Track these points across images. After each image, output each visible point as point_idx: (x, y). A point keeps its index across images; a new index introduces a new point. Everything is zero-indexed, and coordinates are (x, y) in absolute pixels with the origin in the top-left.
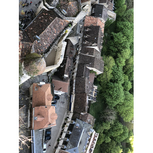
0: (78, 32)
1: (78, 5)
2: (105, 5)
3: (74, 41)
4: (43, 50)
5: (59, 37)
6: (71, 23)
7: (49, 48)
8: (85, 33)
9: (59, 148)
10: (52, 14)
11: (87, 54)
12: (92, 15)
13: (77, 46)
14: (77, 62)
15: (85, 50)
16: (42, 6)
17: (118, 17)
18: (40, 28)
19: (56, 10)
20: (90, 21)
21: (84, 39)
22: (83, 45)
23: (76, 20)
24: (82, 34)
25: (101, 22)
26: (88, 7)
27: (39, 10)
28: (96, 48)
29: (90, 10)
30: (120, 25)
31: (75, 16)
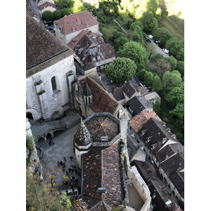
0: (136, 144)
1: (112, 119)
2: (137, 94)
3: (140, 157)
4: (119, 197)
5: (122, 168)
6: (121, 143)
7: (123, 189)
8: (144, 139)
10: (95, 151)
11: (168, 158)
12: (133, 115)
13: (148, 159)
14: (165, 176)
15: (161, 156)
16: (79, 153)
17: (159, 93)
18: (96, 177)
19: (95, 144)
20: (138, 122)
21: (149, 146)
22: (154, 152)
23: (123, 135)
24: (142, 143)
25: (149, 113)
26: (122, 111)
27: (79, 159)
28: (170, 142)
29: (127, 113)
30: (169, 98)
31: (119, 132)
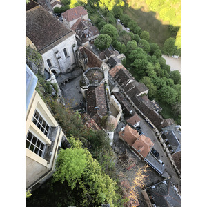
0: (113, 84)
1: (99, 71)
2: (113, 56)
3: (116, 90)
4: (106, 111)
5: (107, 96)
6: (105, 83)
7: (107, 107)
8: (117, 80)
9: (170, 154)
10: (92, 89)
11: (130, 89)
12: (111, 67)
13: (120, 91)
14: (129, 99)
15: (127, 89)
16: (83, 90)
17: (125, 54)
18: (93, 102)
19: (92, 85)
20: (114, 72)
21: (120, 84)
22: (123, 87)
23: (106, 79)
24: (116, 82)
25: (120, 66)
26: (105, 66)
27: (84, 94)
28: (131, 81)
29: (108, 67)
30: (131, 56)
31: (104, 77)
